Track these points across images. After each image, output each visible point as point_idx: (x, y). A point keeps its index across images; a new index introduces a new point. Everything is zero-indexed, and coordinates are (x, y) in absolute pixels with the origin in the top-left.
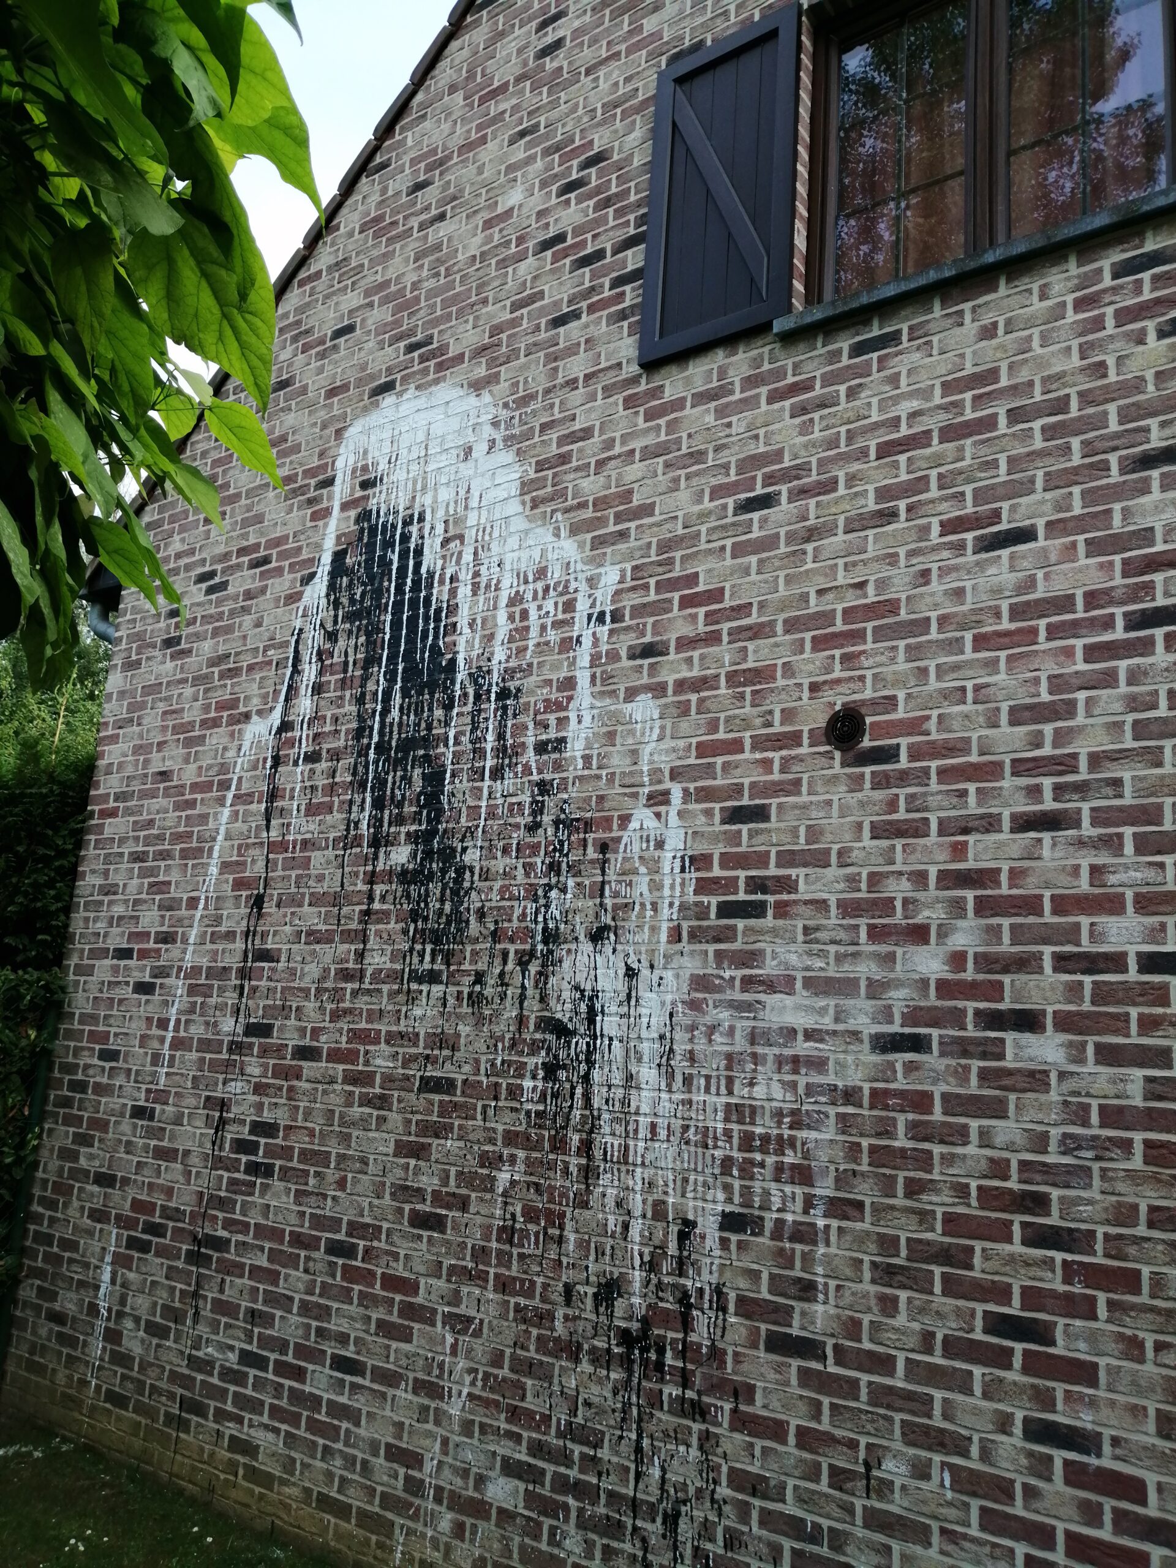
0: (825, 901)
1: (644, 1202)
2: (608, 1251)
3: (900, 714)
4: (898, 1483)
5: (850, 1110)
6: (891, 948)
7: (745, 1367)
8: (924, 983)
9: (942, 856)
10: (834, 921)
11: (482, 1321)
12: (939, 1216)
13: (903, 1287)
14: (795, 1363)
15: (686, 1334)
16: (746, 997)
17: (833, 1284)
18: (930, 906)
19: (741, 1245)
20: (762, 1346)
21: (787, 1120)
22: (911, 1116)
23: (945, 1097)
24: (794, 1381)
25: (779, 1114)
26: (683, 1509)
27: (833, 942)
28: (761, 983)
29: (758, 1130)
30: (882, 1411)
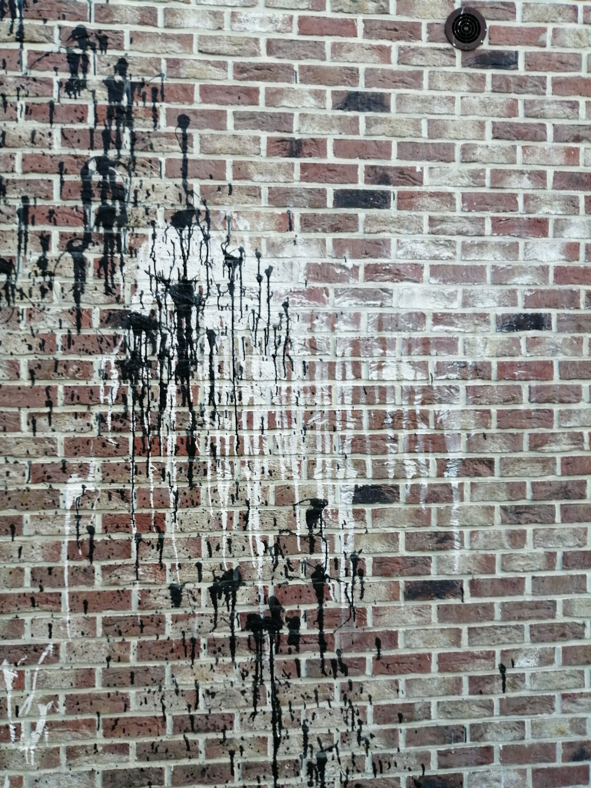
0: (450, 195)
1: (265, 490)
2: (224, 545)
3: (517, 23)
4: (528, 674)
5: (479, 383)
6: (515, 240)
7: (386, 619)
8: (544, 270)
9: (559, 159)
10: (458, 213)
11: (56, 647)
12: (559, 461)
13: (529, 522)
14: (435, 604)
15: (321, 602)
16: (371, 285)
17: (467, 531)
18: (550, 203)
19: (375, 515)
20: (401, 597)
21: (418, 397)
22: (534, 384)
23: (562, 365)
24: (434, 618)
25: (410, 393)
26: (329, 755)
27: (460, 233)
28: (389, 271)
29: (389, 409)
30: (513, 623)
